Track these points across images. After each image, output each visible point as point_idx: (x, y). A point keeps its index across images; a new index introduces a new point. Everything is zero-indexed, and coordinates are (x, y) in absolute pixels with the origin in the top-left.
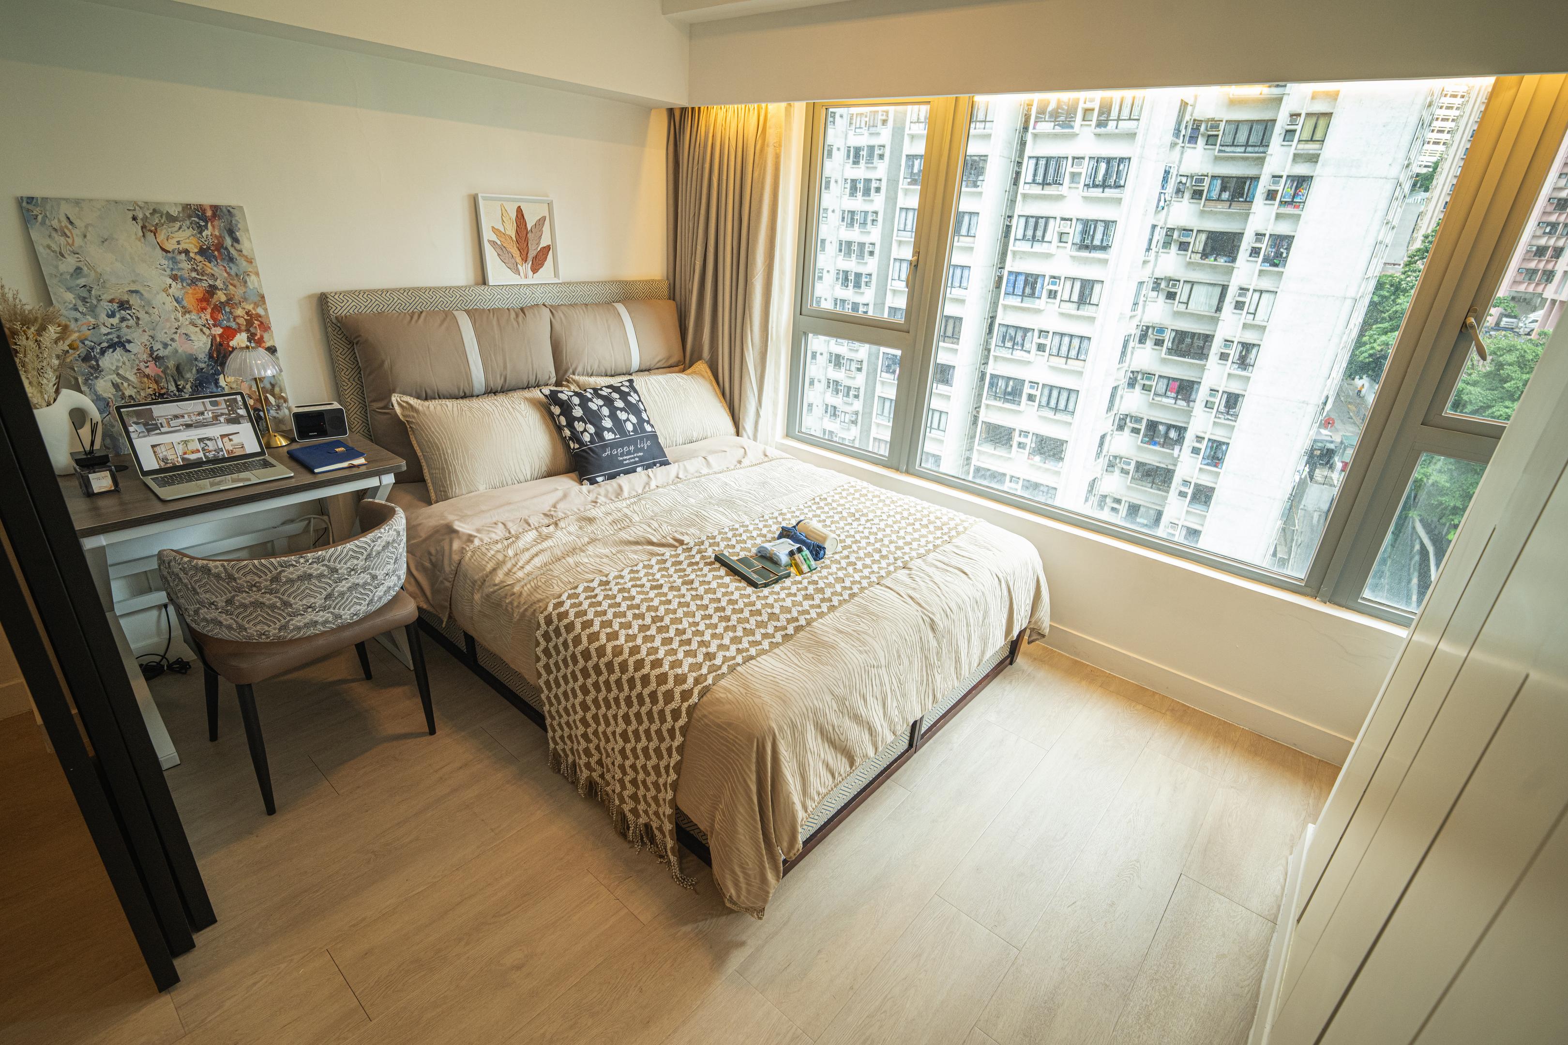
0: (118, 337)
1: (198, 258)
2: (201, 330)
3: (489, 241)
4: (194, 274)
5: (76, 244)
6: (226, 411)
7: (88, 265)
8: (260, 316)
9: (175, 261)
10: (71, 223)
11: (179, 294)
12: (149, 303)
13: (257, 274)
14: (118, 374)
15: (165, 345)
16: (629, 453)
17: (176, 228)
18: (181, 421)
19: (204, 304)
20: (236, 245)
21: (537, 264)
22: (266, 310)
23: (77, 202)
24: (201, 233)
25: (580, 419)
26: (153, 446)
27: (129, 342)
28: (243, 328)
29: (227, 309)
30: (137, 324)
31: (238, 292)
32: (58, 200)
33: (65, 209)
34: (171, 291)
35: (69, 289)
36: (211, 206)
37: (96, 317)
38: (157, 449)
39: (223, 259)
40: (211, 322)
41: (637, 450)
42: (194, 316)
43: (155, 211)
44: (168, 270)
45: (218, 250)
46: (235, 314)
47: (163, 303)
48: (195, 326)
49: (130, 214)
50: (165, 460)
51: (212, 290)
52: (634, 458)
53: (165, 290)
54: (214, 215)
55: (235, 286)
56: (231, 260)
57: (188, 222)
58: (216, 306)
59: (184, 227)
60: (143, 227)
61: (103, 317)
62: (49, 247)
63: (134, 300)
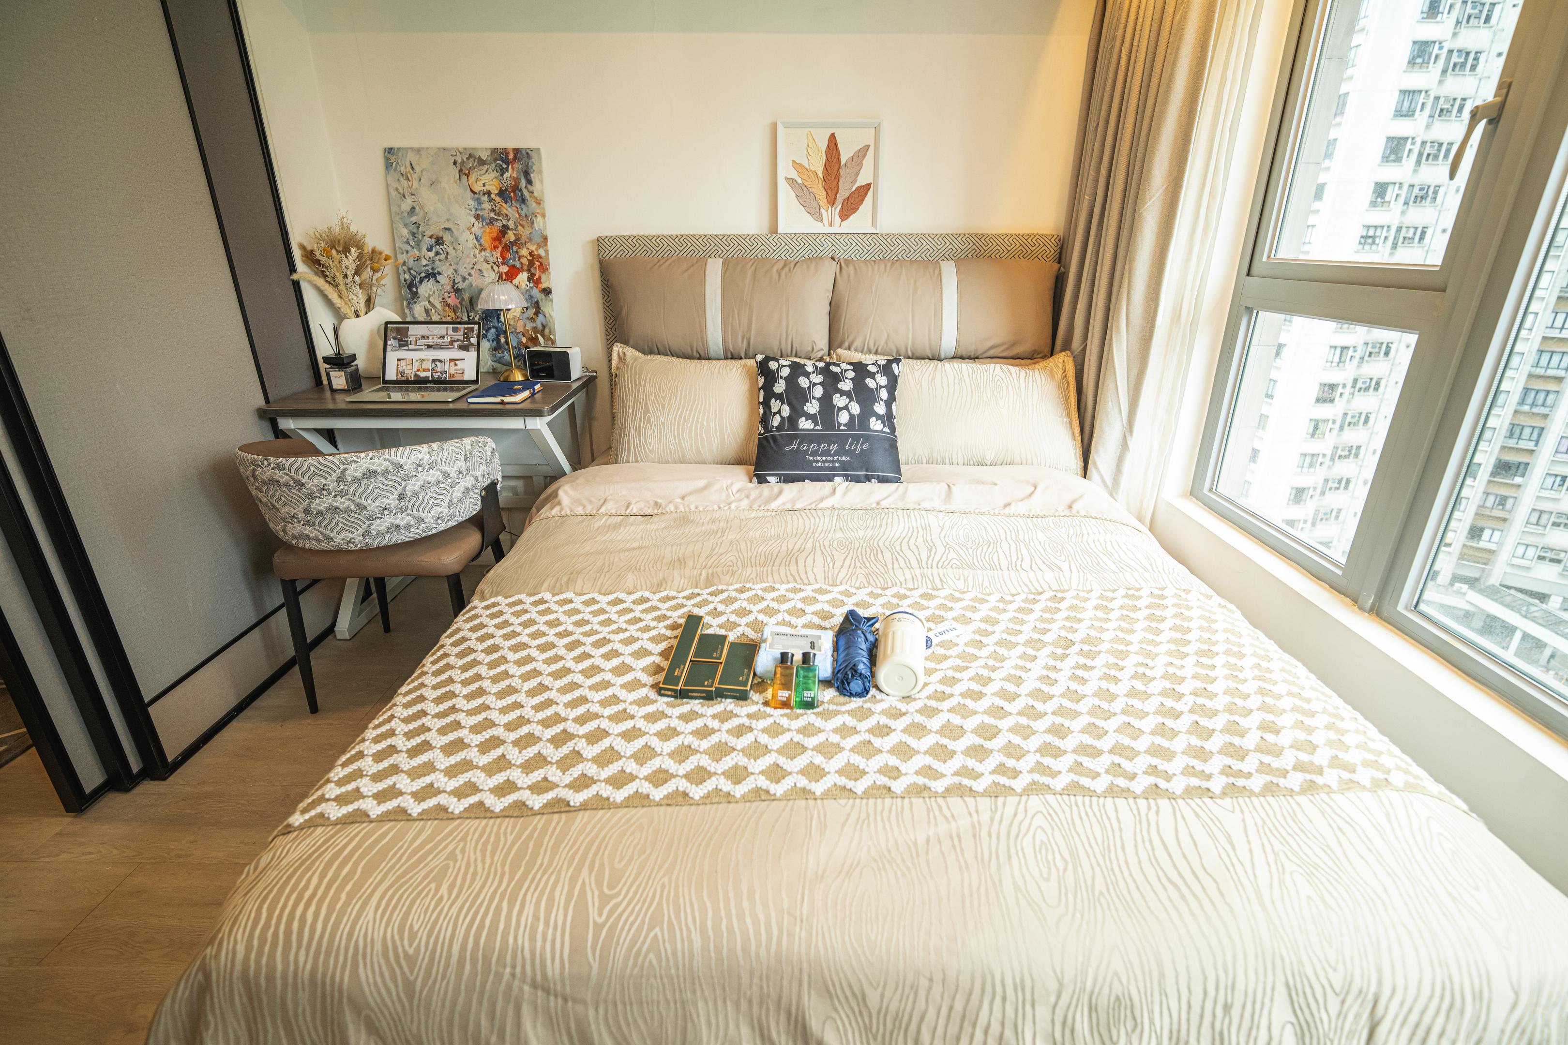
0: (433, 269)
1: (498, 199)
2: (492, 267)
3: (787, 179)
4: (492, 215)
5: (414, 187)
6: (462, 338)
7: (419, 205)
8: (541, 257)
9: (479, 202)
10: (413, 168)
11: (479, 233)
12: (456, 240)
13: (543, 216)
14: (429, 301)
15: (464, 279)
16: (826, 453)
17: (484, 172)
18: (425, 341)
19: (497, 243)
20: (529, 186)
21: (850, 207)
22: (546, 251)
23: (418, 150)
24: (502, 175)
25: (779, 397)
26: (399, 360)
27: (439, 273)
28: (525, 268)
29: (515, 249)
30: (446, 258)
31: (525, 232)
32: (407, 149)
33: (411, 157)
34: (473, 229)
35: (405, 225)
36: (514, 149)
37: (420, 250)
38: (401, 363)
39: (517, 200)
40: (500, 260)
41: (841, 452)
42: (487, 254)
43: (470, 156)
44: (474, 210)
45: (514, 191)
46: (520, 254)
47: (467, 240)
48: (487, 262)
49: (452, 160)
50: (402, 373)
51: (504, 230)
52: (832, 461)
53: (469, 229)
54: (515, 158)
55: (523, 227)
56: (523, 201)
57: (493, 165)
58: (506, 244)
59: (490, 170)
60: (460, 171)
61: (424, 249)
62: (397, 189)
63: (447, 237)
